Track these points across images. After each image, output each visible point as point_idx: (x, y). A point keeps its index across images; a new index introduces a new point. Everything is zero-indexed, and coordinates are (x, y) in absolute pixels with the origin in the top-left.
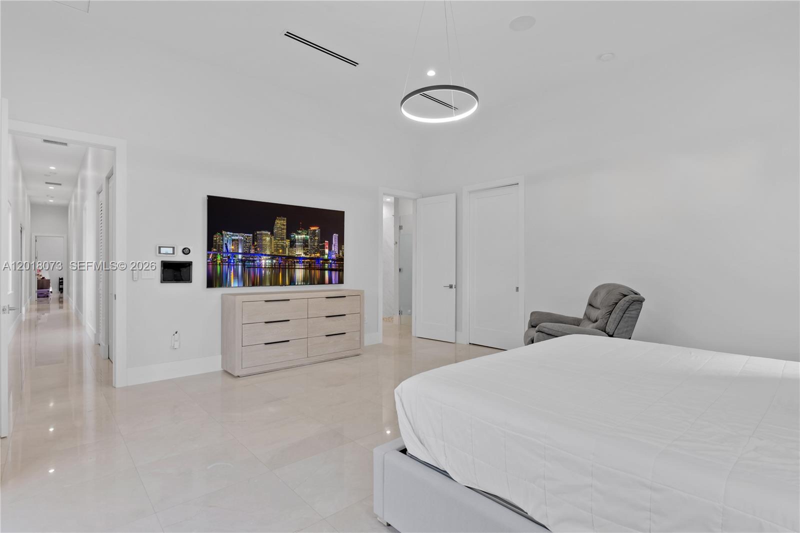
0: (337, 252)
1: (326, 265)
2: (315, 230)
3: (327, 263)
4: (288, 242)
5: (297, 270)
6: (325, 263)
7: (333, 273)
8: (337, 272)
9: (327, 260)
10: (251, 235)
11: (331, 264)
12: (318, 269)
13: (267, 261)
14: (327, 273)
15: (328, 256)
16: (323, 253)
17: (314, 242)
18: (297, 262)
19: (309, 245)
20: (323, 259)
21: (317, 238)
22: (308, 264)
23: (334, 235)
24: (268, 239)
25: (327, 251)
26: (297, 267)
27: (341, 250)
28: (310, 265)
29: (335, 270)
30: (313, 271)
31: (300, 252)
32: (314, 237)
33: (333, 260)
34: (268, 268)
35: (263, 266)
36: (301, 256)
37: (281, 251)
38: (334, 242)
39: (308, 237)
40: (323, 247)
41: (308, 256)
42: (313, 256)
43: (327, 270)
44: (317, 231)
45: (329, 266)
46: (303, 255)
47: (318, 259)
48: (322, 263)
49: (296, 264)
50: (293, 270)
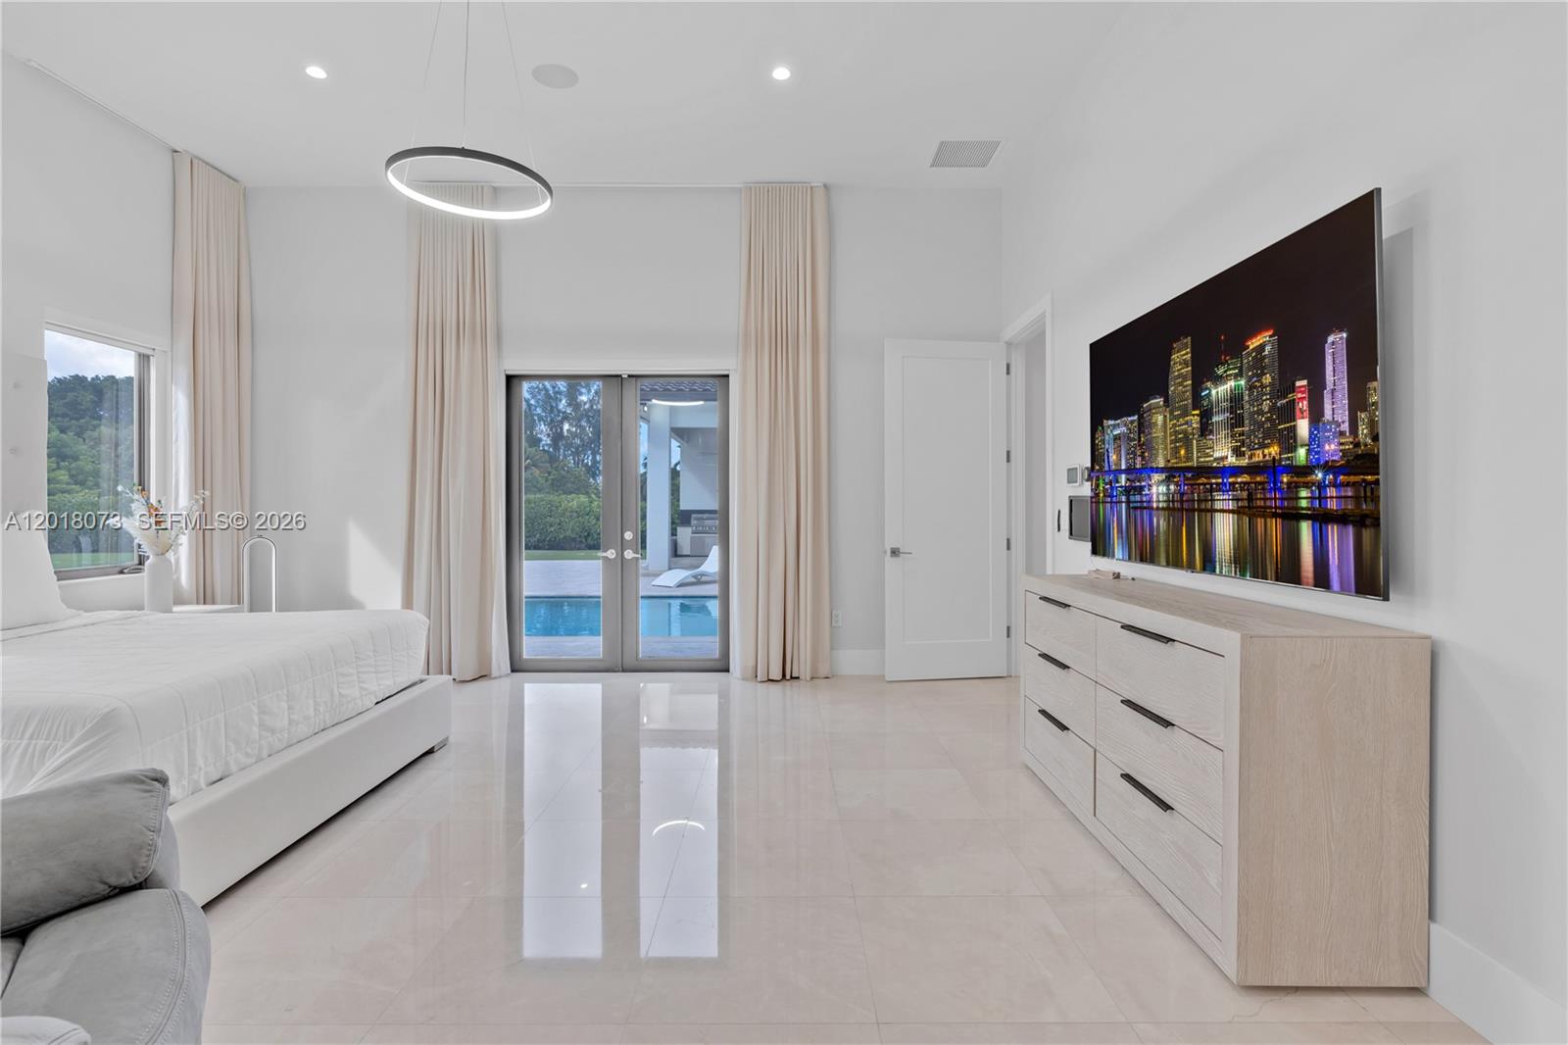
0: (1345, 427)
1: (1304, 493)
2: (1261, 347)
3: (1307, 485)
4: (1195, 420)
5: (1218, 516)
6: (1297, 486)
7: (1333, 532)
8: (1351, 529)
9: (1307, 470)
10: (1136, 417)
11: (1321, 486)
12: (1275, 515)
13: (1160, 488)
14: (1306, 529)
15: (1309, 452)
16: (1289, 441)
17: (1258, 400)
18: (1220, 488)
19: (1246, 415)
20: (1294, 470)
21: (1267, 379)
22: (1245, 494)
23: (1331, 339)
24: (1160, 418)
25: (1303, 427)
26: (1218, 505)
27: (1364, 410)
28: (1250, 498)
29: (1341, 519)
30: (1260, 521)
31: (1222, 451)
32: (1260, 376)
33: (1328, 467)
34: (1163, 509)
35: (1155, 505)
36: (1226, 463)
37: (1183, 452)
38: (1329, 378)
39: (1243, 382)
40: (1289, 413)
41: (1244, 462)
42: (1258, 457)
43: (1306, 517)
44: (1268, 348)
45: (1312, 498)
46: (1232, 460)
47: (1272, 469)
48: (1289, 484)
49: (1218, 496)
50: (1209, 514)
